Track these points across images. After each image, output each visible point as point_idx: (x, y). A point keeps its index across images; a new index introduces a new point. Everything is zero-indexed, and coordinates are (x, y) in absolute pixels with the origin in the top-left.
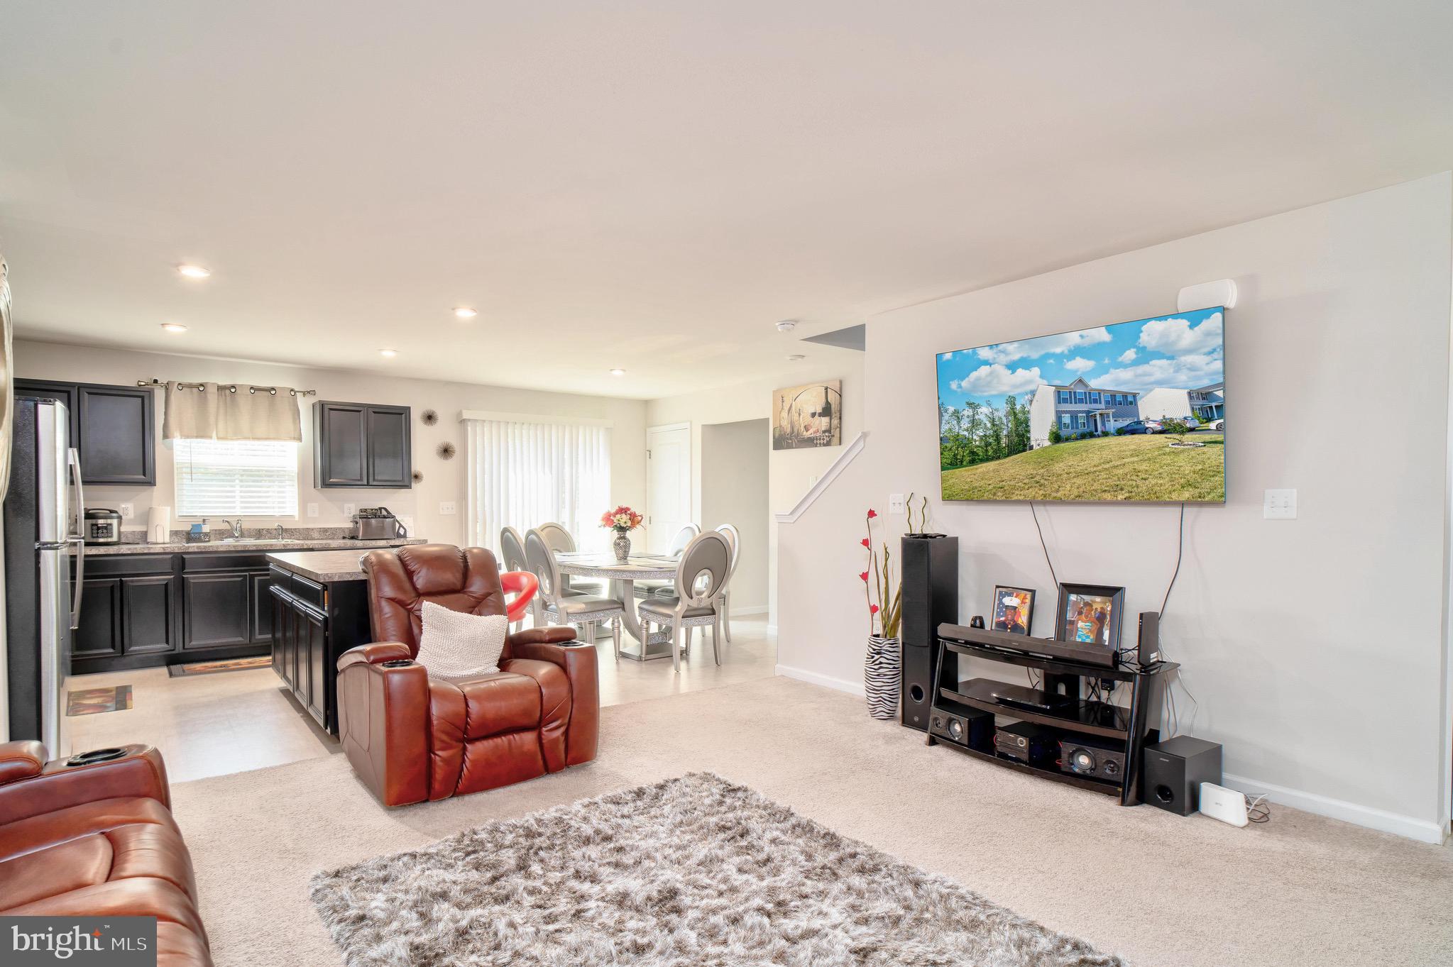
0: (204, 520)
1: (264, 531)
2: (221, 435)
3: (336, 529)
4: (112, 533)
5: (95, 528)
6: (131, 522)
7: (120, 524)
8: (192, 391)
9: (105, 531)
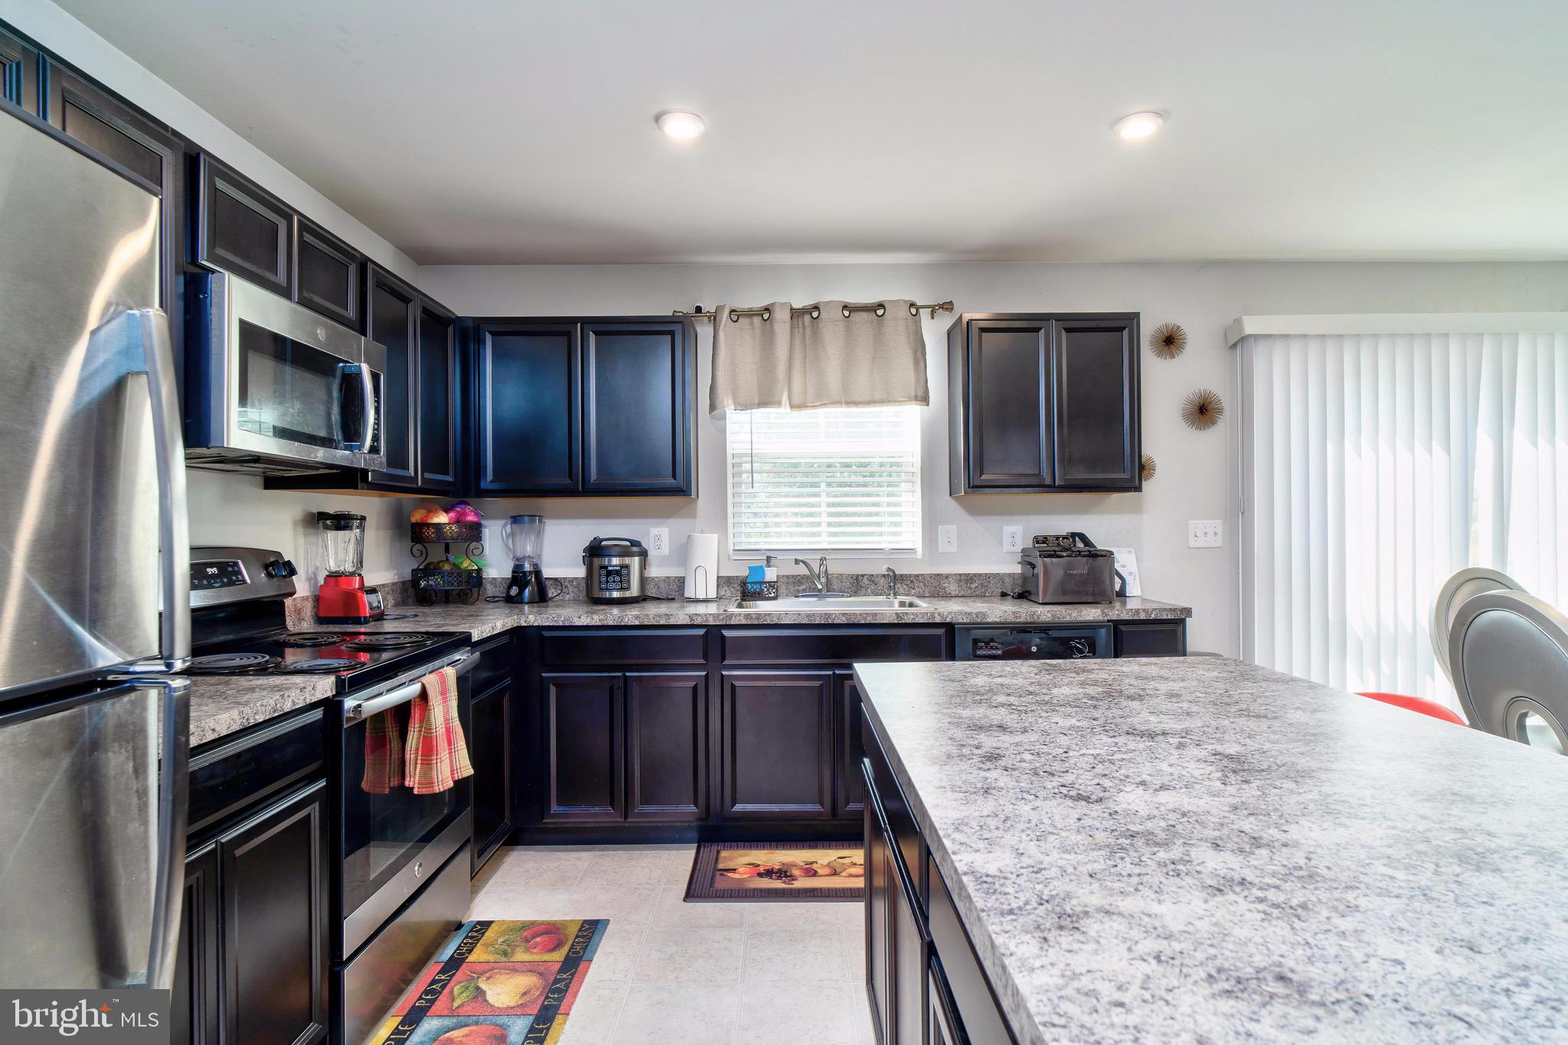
0: (769, 559)
1: (865, 581)
2: (796, 401)
3: (988, 576)
4: (629, 581)
5: (604, 572)
6: (664, 561)
7: (643, 566)
8: (752, 324)
9: (618, 579)
